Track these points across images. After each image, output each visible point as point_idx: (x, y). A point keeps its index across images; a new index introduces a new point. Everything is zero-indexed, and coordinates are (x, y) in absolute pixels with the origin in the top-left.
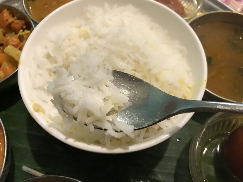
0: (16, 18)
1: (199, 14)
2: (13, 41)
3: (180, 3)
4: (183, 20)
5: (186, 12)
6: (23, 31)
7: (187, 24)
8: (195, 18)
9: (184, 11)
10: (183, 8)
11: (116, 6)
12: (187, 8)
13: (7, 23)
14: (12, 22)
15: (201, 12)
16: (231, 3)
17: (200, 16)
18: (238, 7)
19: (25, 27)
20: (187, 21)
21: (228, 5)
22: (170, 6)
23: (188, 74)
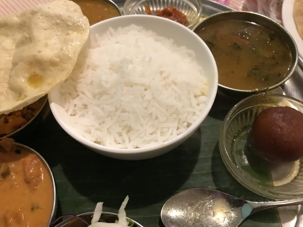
1: (202, 20)
3: (181, 13)
4: (187, 28)
5: (189, 20)
7: (192, 32)
8: (198, 24)
9: (187, 20)
10: (185, 17)
11: (120, 28)
12: (188, 17)
15: (203, 17)
16: (231, 2)
17: (202, 21)
18: (240, 5)
20: (191, 28)
21: (228, 5)
22: (172, 17)
23: (201, 73)
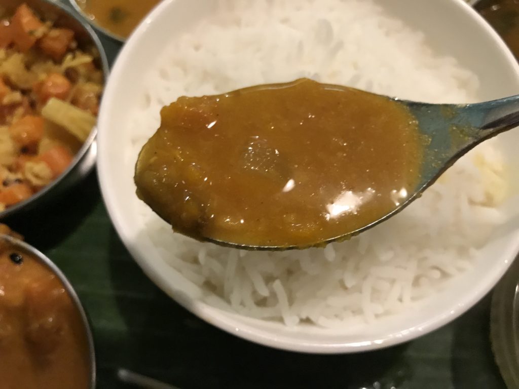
0: (49, 23)
2: (55, 85)
6: (74, 58)
13: (33, 39)
14: (45, 36)
19: (74, 45)
